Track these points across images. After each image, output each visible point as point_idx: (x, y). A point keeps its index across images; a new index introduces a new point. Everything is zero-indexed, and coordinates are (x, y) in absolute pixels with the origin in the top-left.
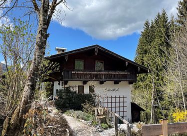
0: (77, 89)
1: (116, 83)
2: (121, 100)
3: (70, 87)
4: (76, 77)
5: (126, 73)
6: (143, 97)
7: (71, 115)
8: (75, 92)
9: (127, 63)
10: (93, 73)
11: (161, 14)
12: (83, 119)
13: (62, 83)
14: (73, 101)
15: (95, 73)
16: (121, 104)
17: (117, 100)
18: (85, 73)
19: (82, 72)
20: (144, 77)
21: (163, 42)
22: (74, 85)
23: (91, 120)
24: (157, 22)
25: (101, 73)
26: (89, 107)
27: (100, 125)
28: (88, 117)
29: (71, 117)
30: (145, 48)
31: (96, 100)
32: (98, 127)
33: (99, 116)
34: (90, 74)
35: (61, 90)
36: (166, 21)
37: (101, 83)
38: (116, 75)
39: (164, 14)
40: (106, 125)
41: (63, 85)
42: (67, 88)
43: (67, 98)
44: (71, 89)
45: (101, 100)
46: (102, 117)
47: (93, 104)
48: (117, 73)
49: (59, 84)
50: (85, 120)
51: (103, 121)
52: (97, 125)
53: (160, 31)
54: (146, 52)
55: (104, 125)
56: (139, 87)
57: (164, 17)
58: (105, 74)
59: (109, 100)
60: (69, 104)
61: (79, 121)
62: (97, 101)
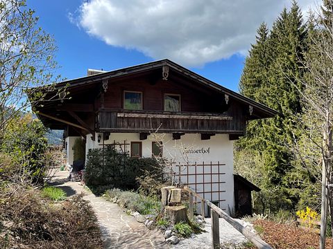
0: (129, 148)
1: (205, 136)
2: (215, 169)
3: (115, 144)
4: (126, 124)
5: (226, 118)
6: (253, 165)
7: (114, 200)
8: (125, 154)
9: (227, 97)
10: (159, 116)
11: (289, 11)
12: (136, 209)
13: (99, 136)
14: (122, 171)
15: (164, 116)
16: (215, 179)
17: (207, 169)
18: (144, 116)
19: (137, 115)
20: (254, 129)
21: (292, 63)
22: (122, 141)
23: (153, 213)
24: (280, 26)
25: (175, 117)
26: (152, 183)
27: (174, 227)
28: (148, 206)
29: (112, 205)
30: (257, 76)
31: (166, 170)
32: (168, 232)
33: (170, 205)
34: (153, 119)
35: (96, 151)
36: (300, 23)
37: (177, 137)
38: (205, 122)
39: (295, 10)
40: (187, 226)
41: (102, 141)
42: (109, 146)
43: (109, 166)
44: (117, 148)
45: (176, 170)
46: (177, 208)
47: (160, 178)
48: (206, 118)
49: (93, 139)
50: (141, 212)
51: (181, 217)
52: (167, 226)
53: (288, 43)
54: (259, 83)
55: (183, 227)
56: (245, 146)
57: (295, 15)
58: (183, 120)
59: (192, 170)
60: (113, 177)
61: (129, 214)
62: (169, 171)
